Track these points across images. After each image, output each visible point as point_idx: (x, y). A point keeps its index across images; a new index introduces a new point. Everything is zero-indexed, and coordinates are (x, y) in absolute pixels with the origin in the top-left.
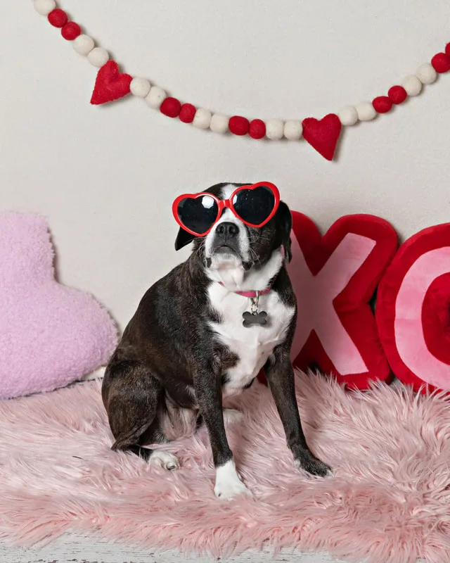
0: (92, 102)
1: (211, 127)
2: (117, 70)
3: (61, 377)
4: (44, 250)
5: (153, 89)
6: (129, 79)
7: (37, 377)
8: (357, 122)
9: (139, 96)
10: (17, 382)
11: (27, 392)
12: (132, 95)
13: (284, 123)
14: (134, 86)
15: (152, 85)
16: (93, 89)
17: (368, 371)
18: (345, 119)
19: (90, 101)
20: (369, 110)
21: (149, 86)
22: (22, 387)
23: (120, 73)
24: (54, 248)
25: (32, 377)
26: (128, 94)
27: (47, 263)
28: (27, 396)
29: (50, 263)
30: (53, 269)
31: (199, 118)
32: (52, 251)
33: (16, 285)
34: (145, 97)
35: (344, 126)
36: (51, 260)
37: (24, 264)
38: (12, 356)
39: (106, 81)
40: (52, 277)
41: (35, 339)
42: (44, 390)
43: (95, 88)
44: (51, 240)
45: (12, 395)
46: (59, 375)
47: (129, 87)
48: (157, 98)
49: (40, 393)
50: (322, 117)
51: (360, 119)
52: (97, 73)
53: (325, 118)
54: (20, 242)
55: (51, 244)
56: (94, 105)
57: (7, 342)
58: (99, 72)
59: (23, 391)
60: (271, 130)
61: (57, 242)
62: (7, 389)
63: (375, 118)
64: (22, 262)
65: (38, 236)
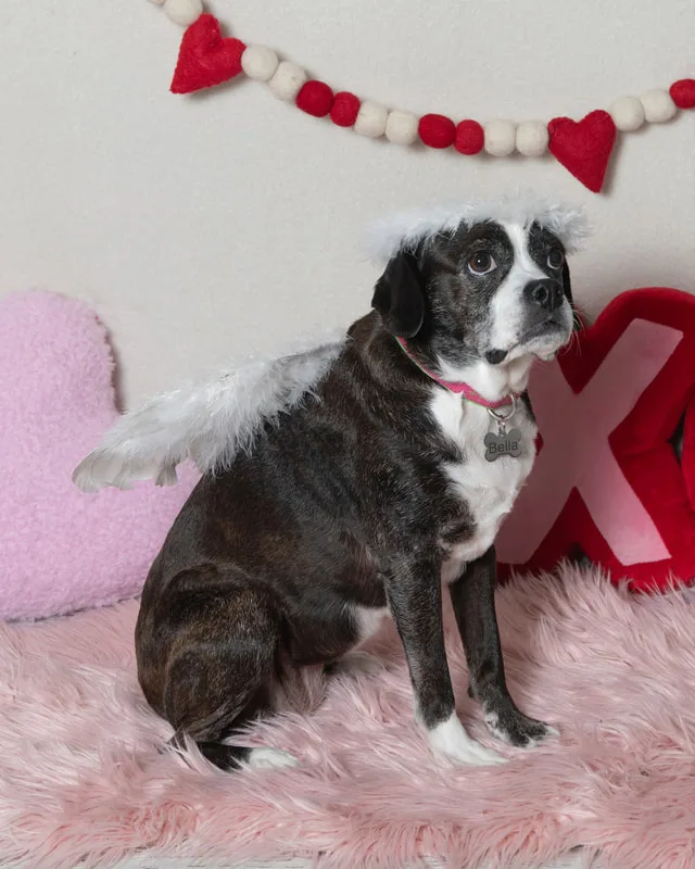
0: (174, 89)
1: (388, 134)
2: (218, 31)
3: (129, 578)
4: (95, 356)
5: (282, 65)
6: (239, 47)
7: (85, 582)
8: (643, 126)
9: (258, 79)
10: (50, 589)
11: (69, 608)
12: (245, 77)
13: (516, 128)
14: (249, 61)
15: (281, 59)
16: (174, 66)
17: (669, 557)
18: (622, 118)
19: (169, 87)
20: (665, 105)
21: (276, 60)
22: (59, 597)
23: (223, 38)
24: (114, 353)
25: (76, 580)
26: (239, 75)
27: (101, 379)
28: (68, 614)
29: (107, 380)
30: (112, 392)
31: (366, 117)
32: (111, 358)
33: (45, 418)
34: (267, 81)
35: (621, 132)
36: (109, 374)
37: (59, 383)
38: (39, 544)
39: (199, 51)
40: (112, 405)
41: (80, 512)
42: (99, 604)
43: (179, 64)
44: (108, 339)
45: (41, 613)
46: (126, 576)
47: (239, 61)
48: (290, 83)
49: (94, 608)
50: (583, 117)
51: (648, 118)
52: (181, 37)
53: (587, 117)
54: (52, 343)
55: (108, 347)
56: (178, 95)
57: (31, 519)
58: (185, 35)
59: (61, 606)
60: (494, 139)
61: (119, 343)
62: (32, 602)
63: (673, 119)
64: (55, 377)
65: (84, 331)
